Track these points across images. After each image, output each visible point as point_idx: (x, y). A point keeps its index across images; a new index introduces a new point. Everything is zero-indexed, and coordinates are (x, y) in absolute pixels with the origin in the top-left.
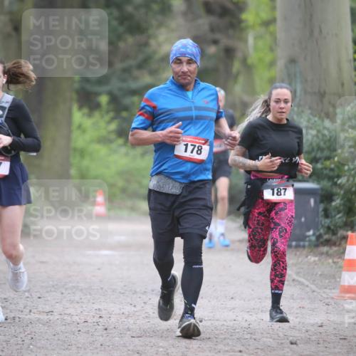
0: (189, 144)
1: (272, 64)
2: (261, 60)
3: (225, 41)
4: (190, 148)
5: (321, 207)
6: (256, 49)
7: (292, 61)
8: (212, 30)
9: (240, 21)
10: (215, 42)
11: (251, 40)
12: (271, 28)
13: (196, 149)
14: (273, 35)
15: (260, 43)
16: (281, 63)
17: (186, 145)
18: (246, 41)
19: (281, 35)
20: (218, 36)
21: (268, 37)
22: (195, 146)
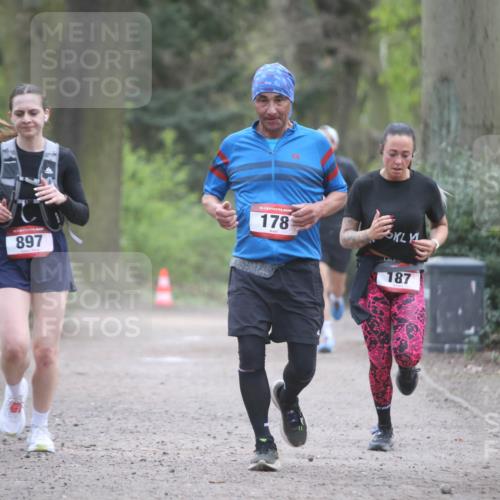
0: (269, 215)
1: (415, 84)
2: (397, 78)
3: (345, 51)
4: (270, 221)
6: (391, 61)
7: (445, 79)
8: (327, 34)
9: (368, 21)
10: (332, 52)
11: (383, 50)
12: (414, 31)
13: (279, 221)
14: (416, 41)
15: (398, 54)
16: (428, 83)
17: (265, 217)
18: (376, 50)
19: (427, 42)
20: (334, 43)
21: (409, 44)
22: (277, 217)
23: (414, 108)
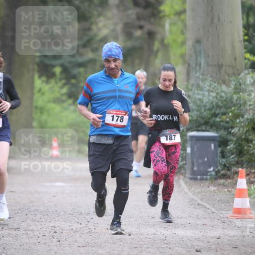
0: (115, 116)
1: (183, 43)
2: (174, 41)
3: (148, 27)
4: (115, 118)
5: (219, 150)
6: (171, 32)
7: (198, 41)
8: (139, 18)
9: (159, 12)
10: (141, 27)
11: (167, 26)
12: (183, 17)
13: (120, 119)
14: (183, 21)
15: (174, 28)
16: (190, 43)
17: (113, 117)
18: (164, 26)
19: (189, 22)
20: (142, 23)
21: (180, 24)
22: (119, 117)
23: (182, 56)
